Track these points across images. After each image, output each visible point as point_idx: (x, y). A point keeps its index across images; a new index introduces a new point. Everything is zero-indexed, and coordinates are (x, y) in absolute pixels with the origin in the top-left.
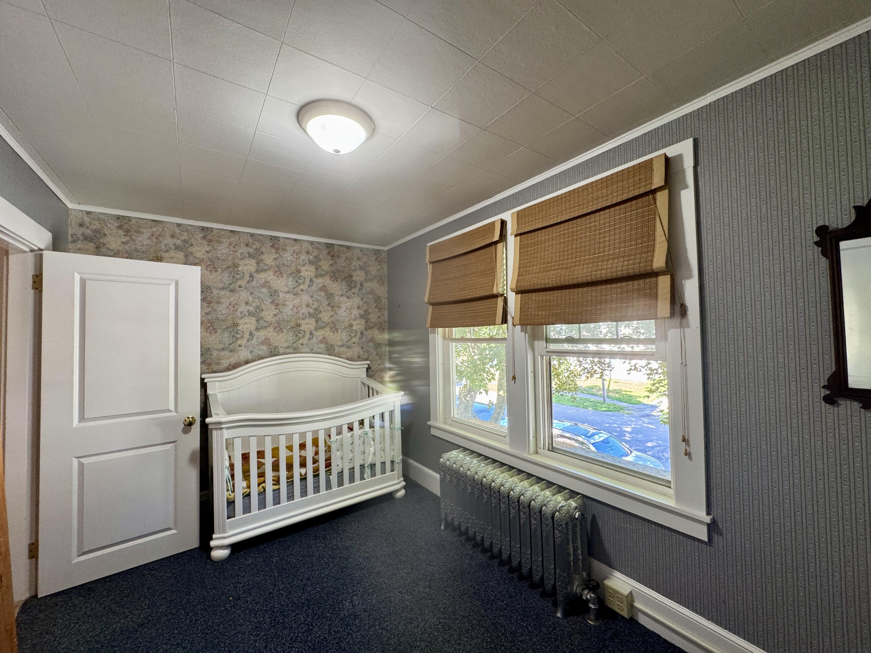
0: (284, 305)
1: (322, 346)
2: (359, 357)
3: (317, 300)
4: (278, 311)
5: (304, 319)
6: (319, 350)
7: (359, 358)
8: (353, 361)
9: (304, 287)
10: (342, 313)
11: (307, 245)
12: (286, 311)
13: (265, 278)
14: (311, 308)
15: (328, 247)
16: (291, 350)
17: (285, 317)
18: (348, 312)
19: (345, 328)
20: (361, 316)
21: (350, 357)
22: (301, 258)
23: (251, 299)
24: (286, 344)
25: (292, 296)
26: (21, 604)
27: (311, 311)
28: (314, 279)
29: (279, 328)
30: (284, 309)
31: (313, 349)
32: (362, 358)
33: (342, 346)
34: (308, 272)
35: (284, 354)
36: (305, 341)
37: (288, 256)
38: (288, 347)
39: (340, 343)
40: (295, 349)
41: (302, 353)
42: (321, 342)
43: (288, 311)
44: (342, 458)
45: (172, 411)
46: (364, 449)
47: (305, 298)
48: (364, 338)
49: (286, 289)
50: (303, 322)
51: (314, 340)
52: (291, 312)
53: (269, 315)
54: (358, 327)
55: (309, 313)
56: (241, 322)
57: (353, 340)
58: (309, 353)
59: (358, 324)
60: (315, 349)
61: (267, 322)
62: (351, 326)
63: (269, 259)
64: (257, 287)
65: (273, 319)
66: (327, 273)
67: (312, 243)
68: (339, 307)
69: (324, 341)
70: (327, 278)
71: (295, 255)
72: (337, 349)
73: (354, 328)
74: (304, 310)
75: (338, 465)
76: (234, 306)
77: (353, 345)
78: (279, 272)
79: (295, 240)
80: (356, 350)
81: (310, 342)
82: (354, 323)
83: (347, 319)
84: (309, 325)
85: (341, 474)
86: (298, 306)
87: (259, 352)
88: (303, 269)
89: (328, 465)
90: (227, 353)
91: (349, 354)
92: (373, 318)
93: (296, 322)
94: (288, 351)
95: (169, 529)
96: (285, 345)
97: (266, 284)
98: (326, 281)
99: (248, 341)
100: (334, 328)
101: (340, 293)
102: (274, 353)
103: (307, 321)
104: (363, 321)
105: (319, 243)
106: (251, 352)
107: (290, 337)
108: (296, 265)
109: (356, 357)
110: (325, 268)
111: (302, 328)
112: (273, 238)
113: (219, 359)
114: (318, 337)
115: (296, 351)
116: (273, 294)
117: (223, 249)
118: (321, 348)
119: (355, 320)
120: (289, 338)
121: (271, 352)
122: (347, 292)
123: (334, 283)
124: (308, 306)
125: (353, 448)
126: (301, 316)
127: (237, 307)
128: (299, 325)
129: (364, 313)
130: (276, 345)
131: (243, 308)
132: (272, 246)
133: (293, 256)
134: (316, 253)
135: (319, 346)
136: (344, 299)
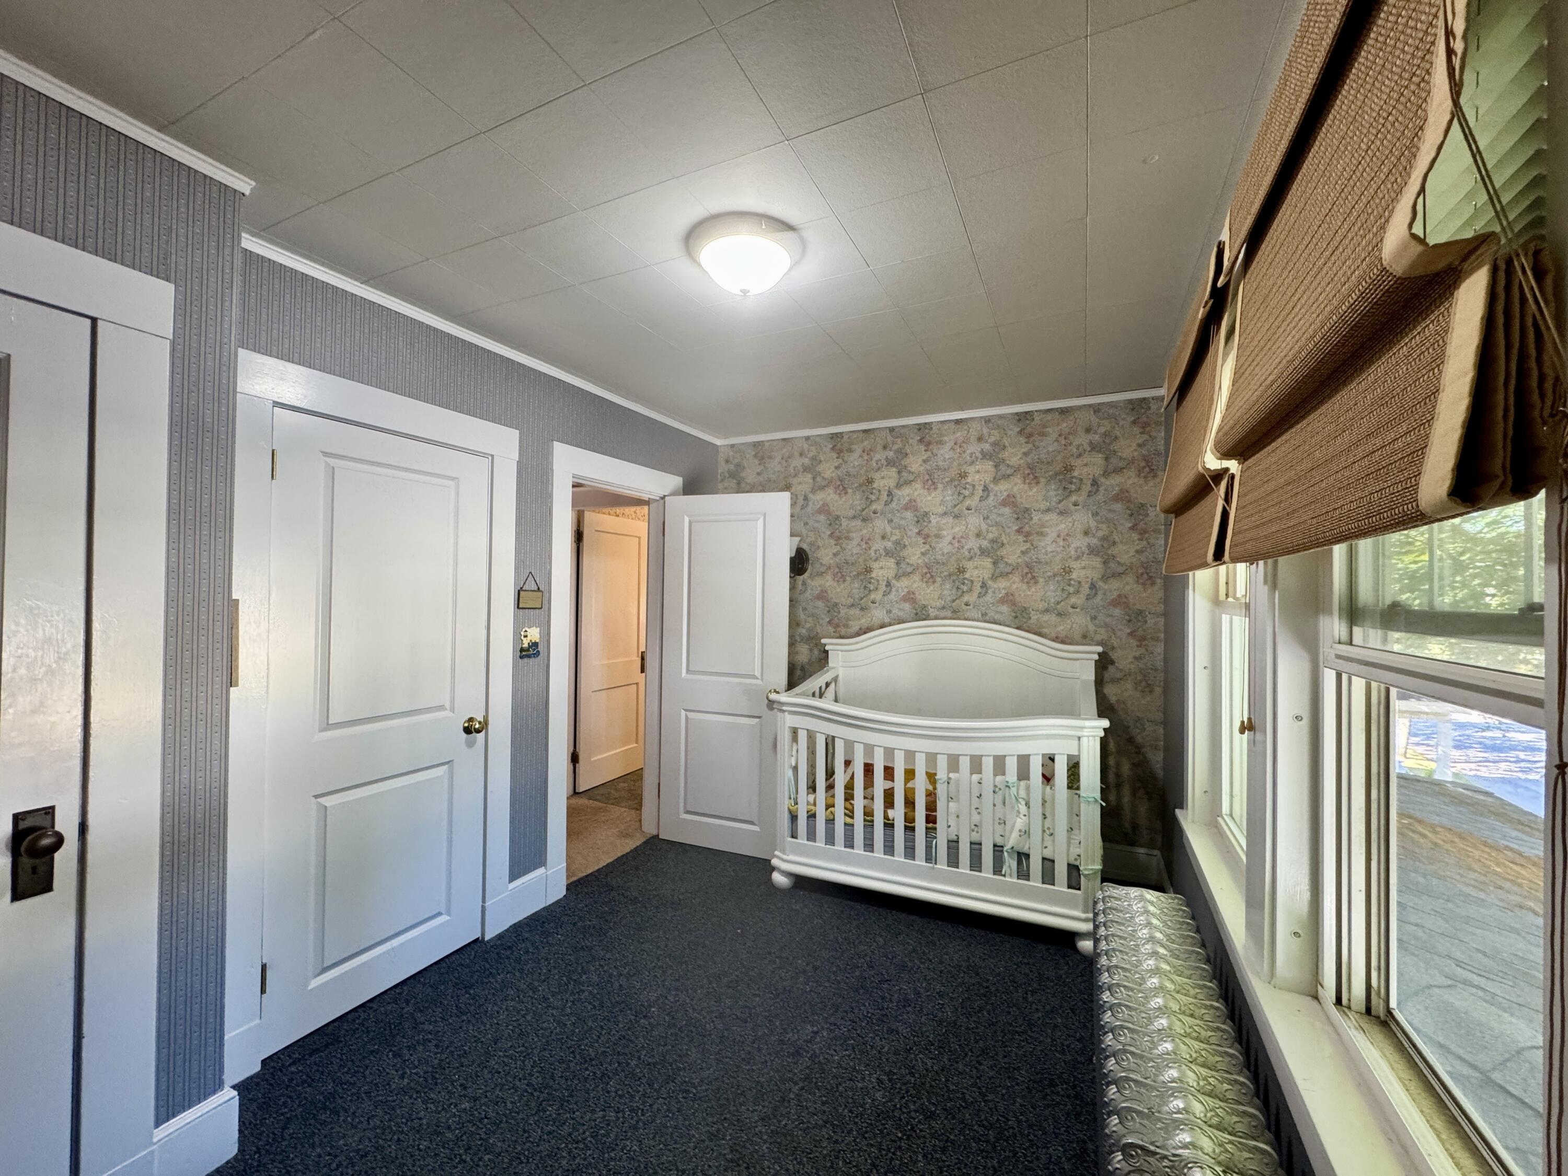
0: (937, 536)
1: (1005, 608)
2: (1084, 637)
3: (997, 524)
4: (927, 546)
5: (971, 559)
6: (997, 617)
7: (1085, 639)
8: (1070, 644)
9: (973, 502)
10: (1048, 545)
11: (976, 425)
12: (940, 545)
13: (908, 495)
14: (985, 538)
15: (1019, 420)
16: (948, 613)
17: (939, 557)
18: (1061, 543)
19: (1055, 575)
20: (1093, 551)
21: (1063, 635)
22: (968, 452)
23: (888, 529)
24: (940, 603)
25: (951, 520)
26: (649, 836)
27: (985, 543)
28: (992, 486)
29: (929, 576)
30: (938, 543)
31: (986, 614)
32: (1092, 639)
33: (1047, 611)
34: (979, 474)
35: (936, 618)
36: (971, 598)
37: (945, 453)
38: (943, 608)
39: (1042, 606)
40: (954, 612)
41: (966, 619)
42: (1003, 601)
43: (944, 546)
44: (958, 817)
45: (757, 678)
46: (1005, 814)
47: (974, 521)
48: (1099, 597)
49: (941, 510)
50: (969, 565)
51: (989, 598)
52: (950, 547)
53: (914, 555)
54: (1083, 572)
55: (980, 548)
56: (875, 565)
57: (1073, 600)
58: (978, 621)
59: (1084, 568)
60: (991, 614)
61: (911, 565)
62: (1068, 571)
63: (915, 463)
64: (898, 511)
65: (920, 561)
66: (1017, 470)
67: (987, 420)
68: (1041, 534)
69: (1008, 599)
70: (1017, 479)
71: (957, 447)
72: (1034, 617)
73: (1074, 575)
74: (972, 543)
75: (949, 827)
76: (867, 541)
77: (1071, 610)
78: (931, 483)
79: (958, 422)
80: (1079, 622)
81: (981, 600)
82: (1075, 565)
83: (1058, 558)
84: (980, 569)
85: (953, 845)
86: (962, 537)
87: (901, 614)
88: (971, 469)
89: (931, 819)
90: (855, 611)
91: (1062, 628)
92: (1126, 553)
93: (958, 565)
94: (943, 614)
95: (752, 823)
96: (938, 604)
97: (911, 505)
98: (1016, 486)
99: (979, 597)
100: (1030, 575)
101: (1044, 505)
102: (921, 614)
103: (977, 562)
104: (1097, 562)
105: (1000, 417)
106: (889, 612)
107: (948, 591)
108: (959, 465)
109: (1077, 636)
110: (1014, 461)
111: (967, 575)
112: (921, 427)
113: (848, 619)
114: (997, 591)
115: (956, 614)
116: (922, 518)
117: (855, 459)
118: (1001, 613)
119: (1078, 558)
120: (945, 592)
121: (916, 614)
122: (1060, 502)
123: (1031, 489)
124: (978, 535)
125: (981, 803)
126: (967, 553)
127: (870, 542)
128: (962, 571)
129: (1099, 543)
130: (924, 602)
131: (878, 545)
132: (921, 441)
133: (953, 449)
134: (995, 436)
135: (999, 609)
136: (1053, 517)
